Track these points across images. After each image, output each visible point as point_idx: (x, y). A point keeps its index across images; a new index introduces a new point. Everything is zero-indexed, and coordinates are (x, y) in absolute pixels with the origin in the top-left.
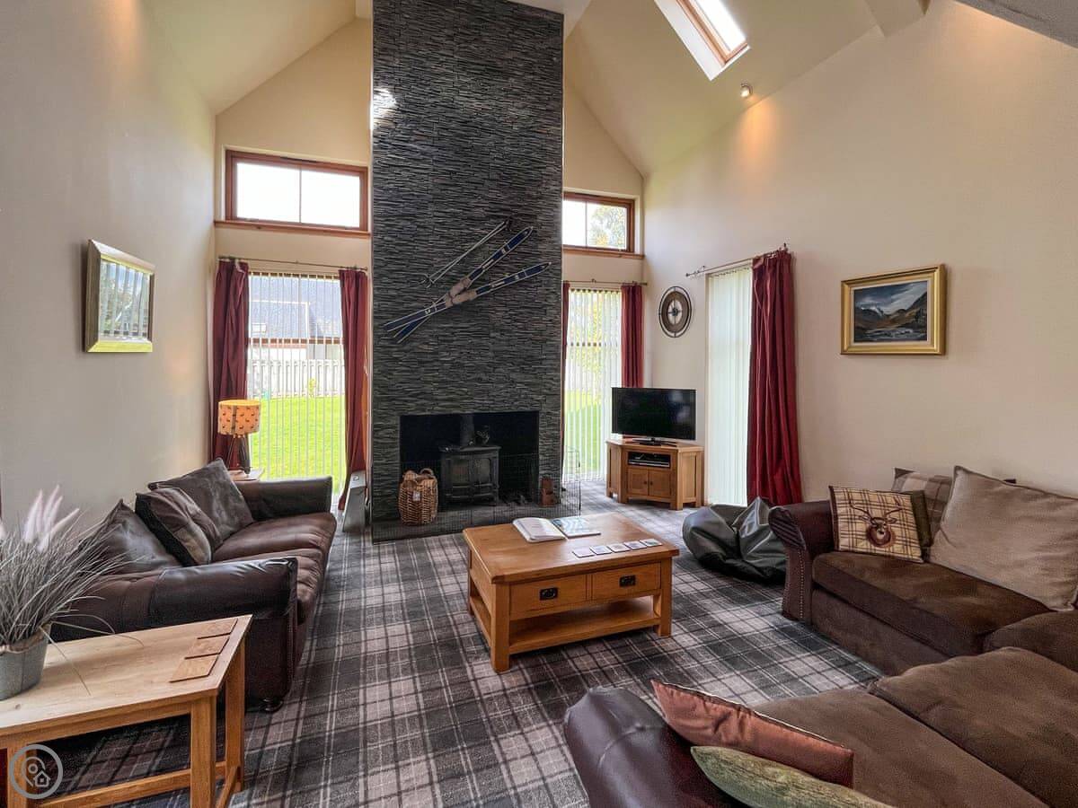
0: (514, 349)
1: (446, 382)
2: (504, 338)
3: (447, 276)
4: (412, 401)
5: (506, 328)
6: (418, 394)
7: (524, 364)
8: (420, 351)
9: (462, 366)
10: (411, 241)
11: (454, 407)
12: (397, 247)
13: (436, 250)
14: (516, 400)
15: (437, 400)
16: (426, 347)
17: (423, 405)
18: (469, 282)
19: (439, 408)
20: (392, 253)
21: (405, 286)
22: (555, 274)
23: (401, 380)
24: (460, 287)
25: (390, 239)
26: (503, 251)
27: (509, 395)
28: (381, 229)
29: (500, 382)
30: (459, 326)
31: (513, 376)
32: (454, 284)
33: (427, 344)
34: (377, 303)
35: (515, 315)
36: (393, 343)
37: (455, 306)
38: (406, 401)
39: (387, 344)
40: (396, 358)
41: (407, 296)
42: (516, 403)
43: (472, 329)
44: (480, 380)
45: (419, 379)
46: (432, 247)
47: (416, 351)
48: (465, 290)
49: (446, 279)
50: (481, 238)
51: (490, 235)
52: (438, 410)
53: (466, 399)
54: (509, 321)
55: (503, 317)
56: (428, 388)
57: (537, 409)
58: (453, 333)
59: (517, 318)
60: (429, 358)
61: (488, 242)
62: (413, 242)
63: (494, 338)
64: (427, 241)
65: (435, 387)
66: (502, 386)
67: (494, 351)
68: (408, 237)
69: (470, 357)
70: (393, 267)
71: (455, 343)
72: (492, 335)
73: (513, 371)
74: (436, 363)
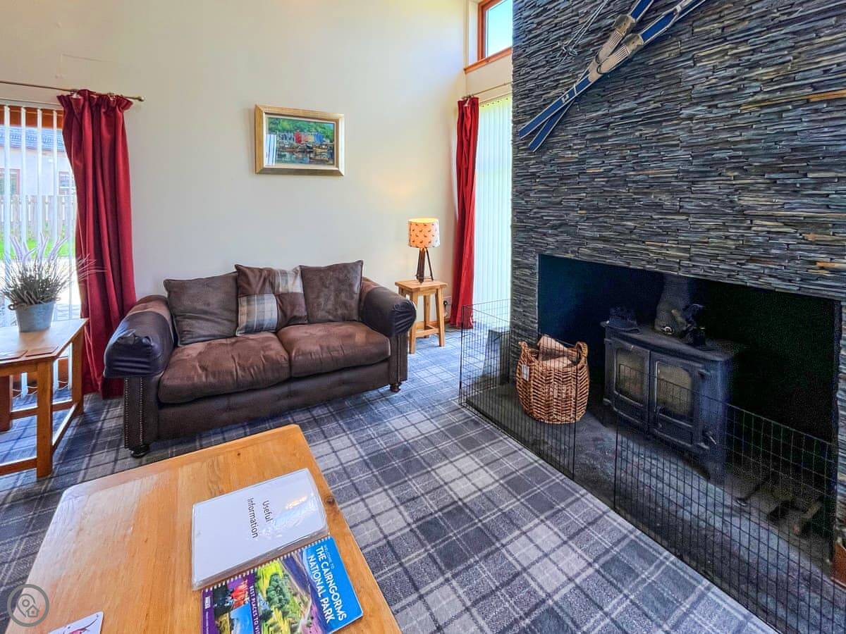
0: (749, 135)
1: (597, 209)
2: (718, 112)
4: (551, 236)
5: (723, 89)
6: (559, 226)
7: (779, 170)
8: (561, 160)
9: (625, 181)
11: (610, 252)
12: (535, 20)
14: (753, 260)
15: (584, 237)
16: (569, 154)
17: (565, 242)
20: (530, 32)
21: (544, 70)
23: (539, 204)
27: (731, 244)
29: (708, 213)
33: (570, 148)
35: (753, 52)
38: (545, 234)
39: (524, 155)
40: (534, 174)
41: (548, 83)
44: (658, 206)
45: (560, 203)
47: (557, 160)
52: (584, 254)
53: (632, 241)
54: (732, 71)
55: (714, 69)
56: (573, 218)
58: (608, 125)
59: (755, 57)
60: (573, 170)
63: (690, 118)
65: (581, 217)
66: (710, 223)
67: (692, 147)
69: (639, 163)
70: (532, 50)
71: (611, 141)
72: (686, 112)
73: (746, 189)
74: (582, 178)
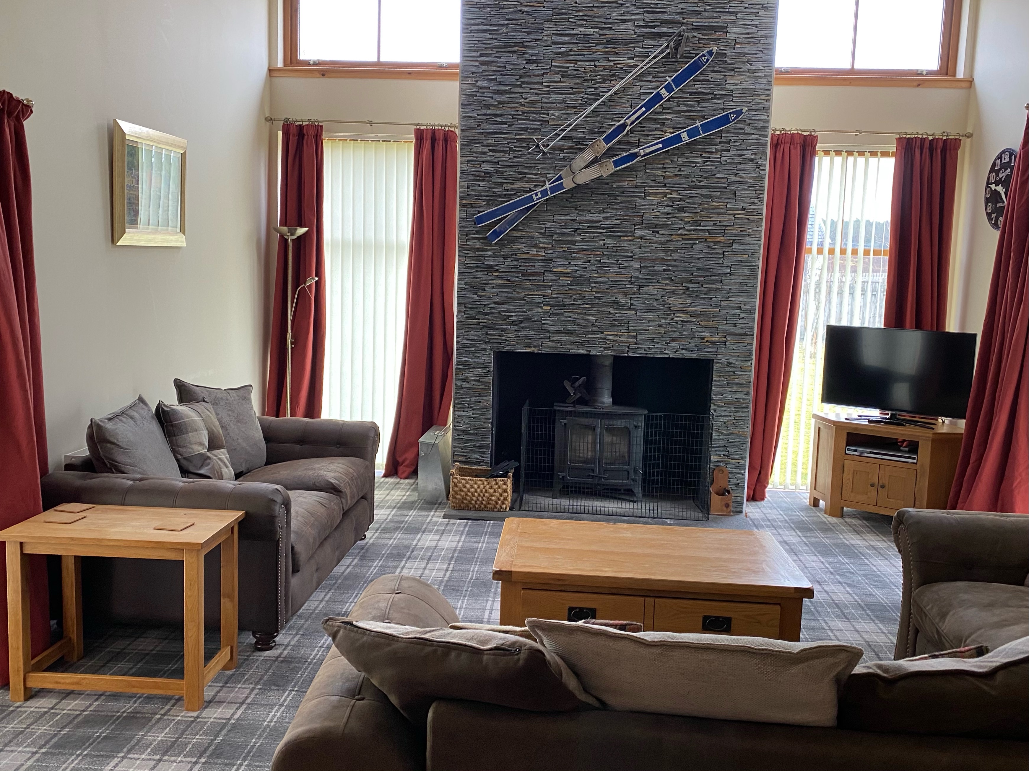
0: (675, 256)
1: (562, 305)
2: (659, 237)
3: (571, 138)
4: (510, 332)
5: (663, 221)
6: (521, 322)
7: (691, 282)
8: (525, 256)
9: (589, 281)
10: (516, 86)
11: (573, 343)
12: (495, 97)
13: (553, 97)
14: (674, 340)
15: (548, 331)
16: (534, 251)
17: (527, 337)
18: (603, 146)
19: (553, 344)
20: (487, 106)
21: (506, 157)
22: (756, 128)
23: (497, 299)
24: (588, 156)
25: (485, 84)
26: (664, 93)
27: (662, 330)
28: (474, 69)
29: (649, 309)
30: (588, 217)
31: (672, 300)
32: (581, 150)
33: (535, 246)
34: (465, 184)
35: (681, 200)
36: (485, 244)
37: (578, 188)
38: (503, 330)
39: (477, 244)
40: (490, 267)
41: (510, 172)
42: (673, 344)
43: (606, 223)
44: (616, 304)
45: (523, 299)
46: (549, 93)
47: (519, 255)
48: (595, 161)
49: (570, 143)
50: (627, 72)
51: (643, 65)
52: (548, 347)
53: (593, 332)
54: (668, 210)
55: (658, 205)
56: (537, 313)
57: (710, 356)
58: (575, 230)
59: (682, 204)
60: (539, 267)
61: (639, 78)
62: (520, 86)
63: (641, 238)
64: (541, 83)
65: (546, 312)
66: (650, 316)
67: (641, 260)
68: (512, 80)
69: (602, 268)
70: (490, 128)
71: (578, 245)
72: (638, 233)
73: (672, 293)
74: (548, 276)
